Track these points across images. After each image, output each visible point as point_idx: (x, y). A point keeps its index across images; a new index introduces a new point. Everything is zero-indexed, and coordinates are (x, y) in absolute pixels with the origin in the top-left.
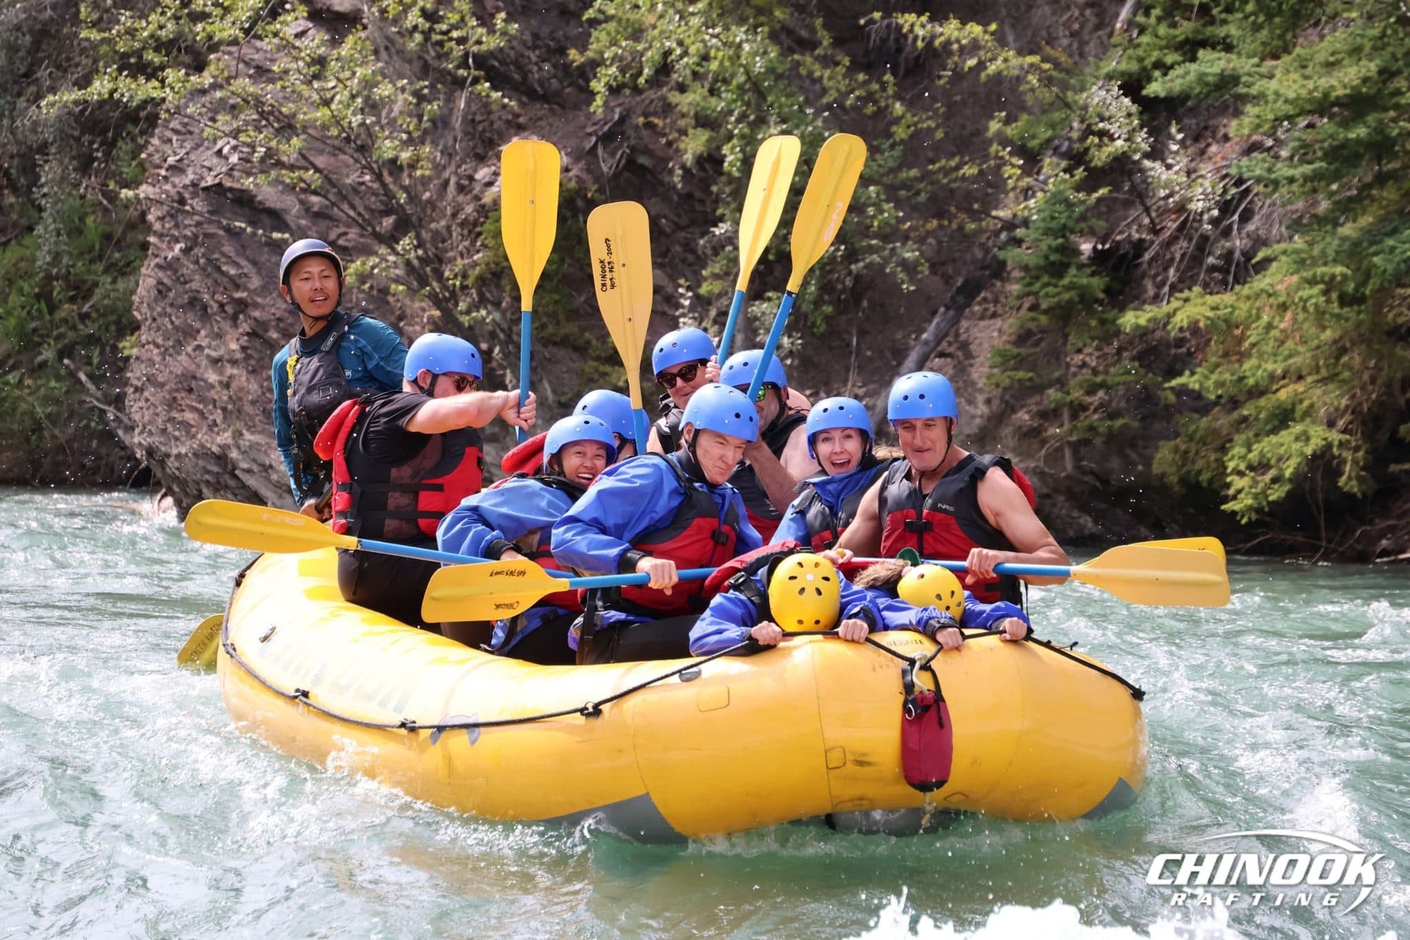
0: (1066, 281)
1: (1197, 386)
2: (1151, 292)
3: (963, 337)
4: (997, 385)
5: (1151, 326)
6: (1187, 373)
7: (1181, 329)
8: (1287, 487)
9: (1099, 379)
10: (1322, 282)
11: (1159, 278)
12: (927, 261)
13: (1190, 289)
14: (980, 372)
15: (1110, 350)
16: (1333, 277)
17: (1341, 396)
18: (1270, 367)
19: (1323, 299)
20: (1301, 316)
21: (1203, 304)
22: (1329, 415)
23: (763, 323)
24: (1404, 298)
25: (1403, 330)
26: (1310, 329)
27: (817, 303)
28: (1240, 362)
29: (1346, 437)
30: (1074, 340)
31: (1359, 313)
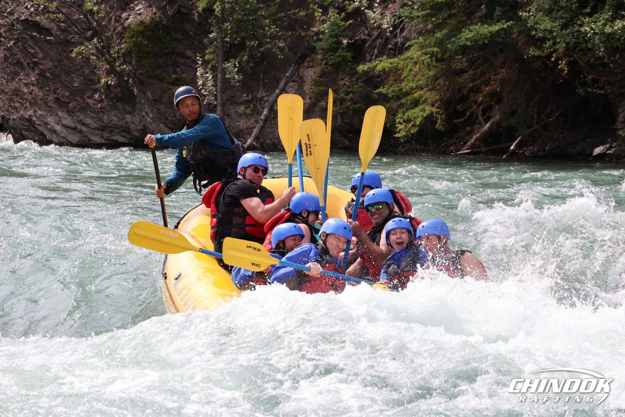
0: (338, 54)
1: (385, 92)
2: (368, 58)
3: (301, 75)
4: (313, 92)
5: (369, 70)
6: (382, 87)
7: (379, 71)
8: (417, 129)
9: (350, 90)
10: (429, 54)
11: (371, 53)
12: (288, 47)
13: (382, 57)
14: (307, 87)
15: (354, 79)
16: (433, 52)
17: (436, 95)
18: (411, 85)
19: (430, 60)
20: (422, 66)
21: (387, 62)
22: (432, 101)
23: (228, 70)
24: (458, 60)
25: (458, 71)
26: (425, 71)
27: (248, 62)
28: (400, 83)
29: (438, 110)
30: (341, 76)
31: (443, 65)
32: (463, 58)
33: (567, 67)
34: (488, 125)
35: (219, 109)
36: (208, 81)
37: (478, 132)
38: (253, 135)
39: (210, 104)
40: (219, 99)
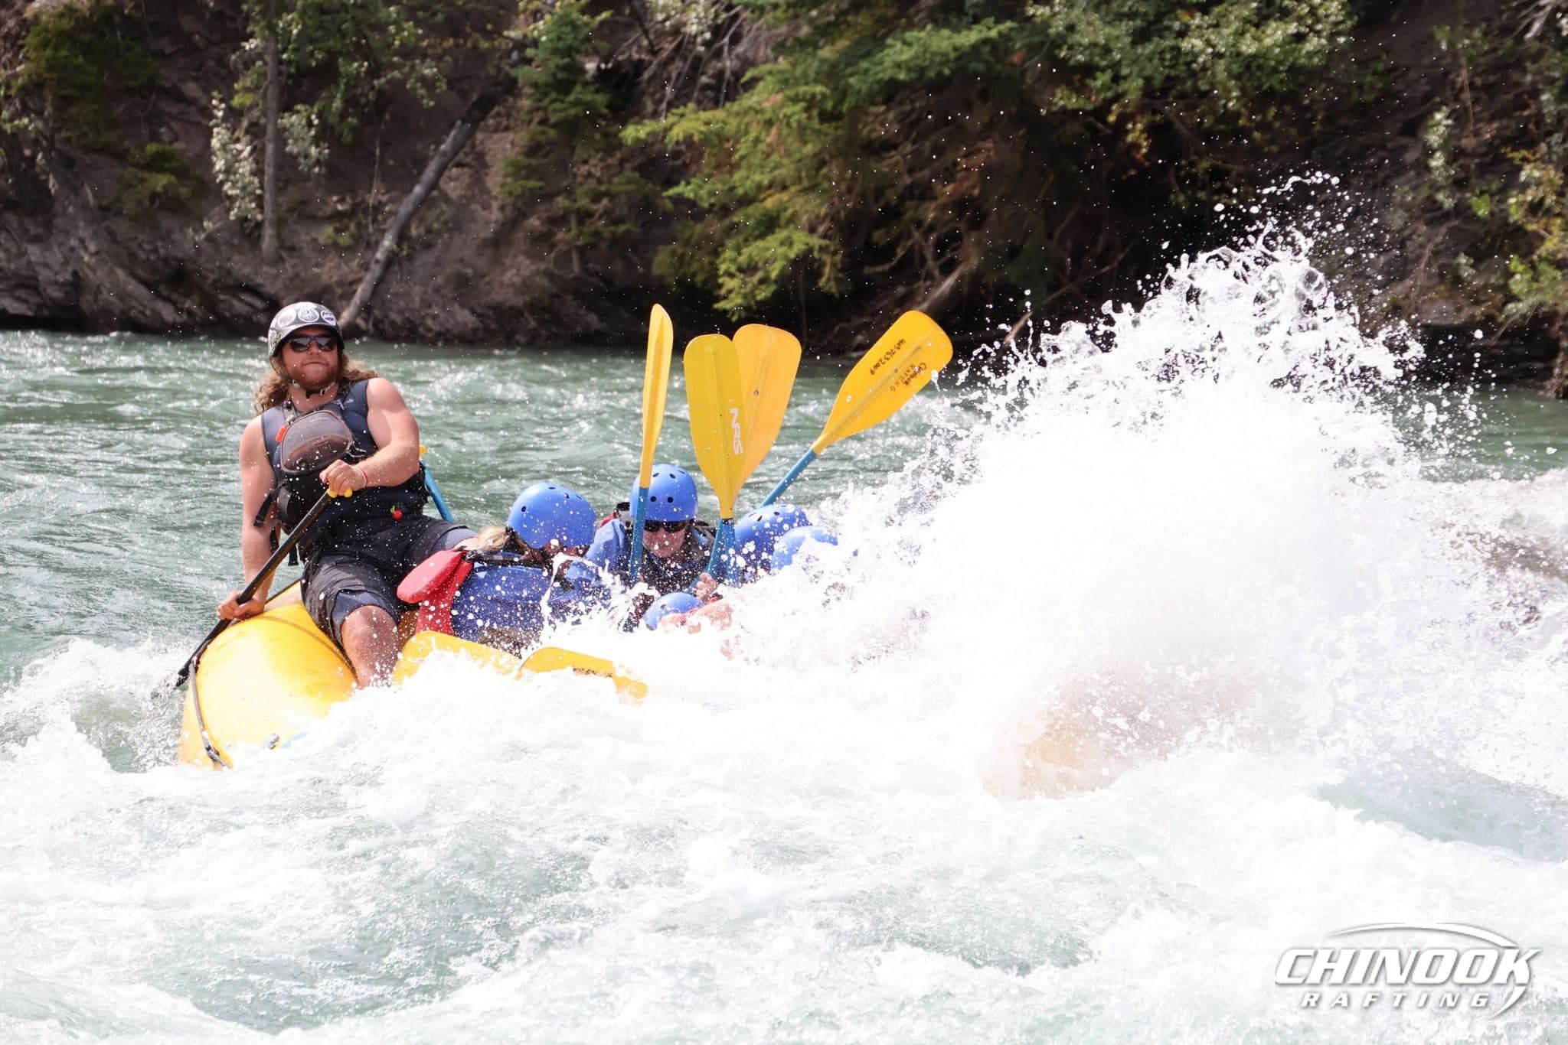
0: (572, 97)
1: (692, 195)
2: (650, 107)
3: (479, 148)
4: (510, 193)
5: (650, 140)
6: (683, 183)
7: (677, 143)
8: (773, 288)
9: (603, 188)
10: (804, 100)
11: (658, 96)
12: (445, 77)
13: (685, 105)
14: (495, 181)
15: (613, 161)
16: (814, 96)
17: (820, 205)
18: (757, 177)
19: (804, 116)
20: (785, 131)
21: (698, 119)
22: (810, 222)
23: (292, 134)
24: (877, 115)
25: (877, 145)
26: (793, 143)
27: (343, 115)
28: (731, 173)
29: (826, 242)
30: (580, 152)
31: (837, 128)
32: (886, 111)
33: (1146, 139)
34: (949, 282)
35: (268, 232)
36: (240, 161)
37: (924, 300)
38: (357, 299)
39: (246, 219)
40: (268, 208)
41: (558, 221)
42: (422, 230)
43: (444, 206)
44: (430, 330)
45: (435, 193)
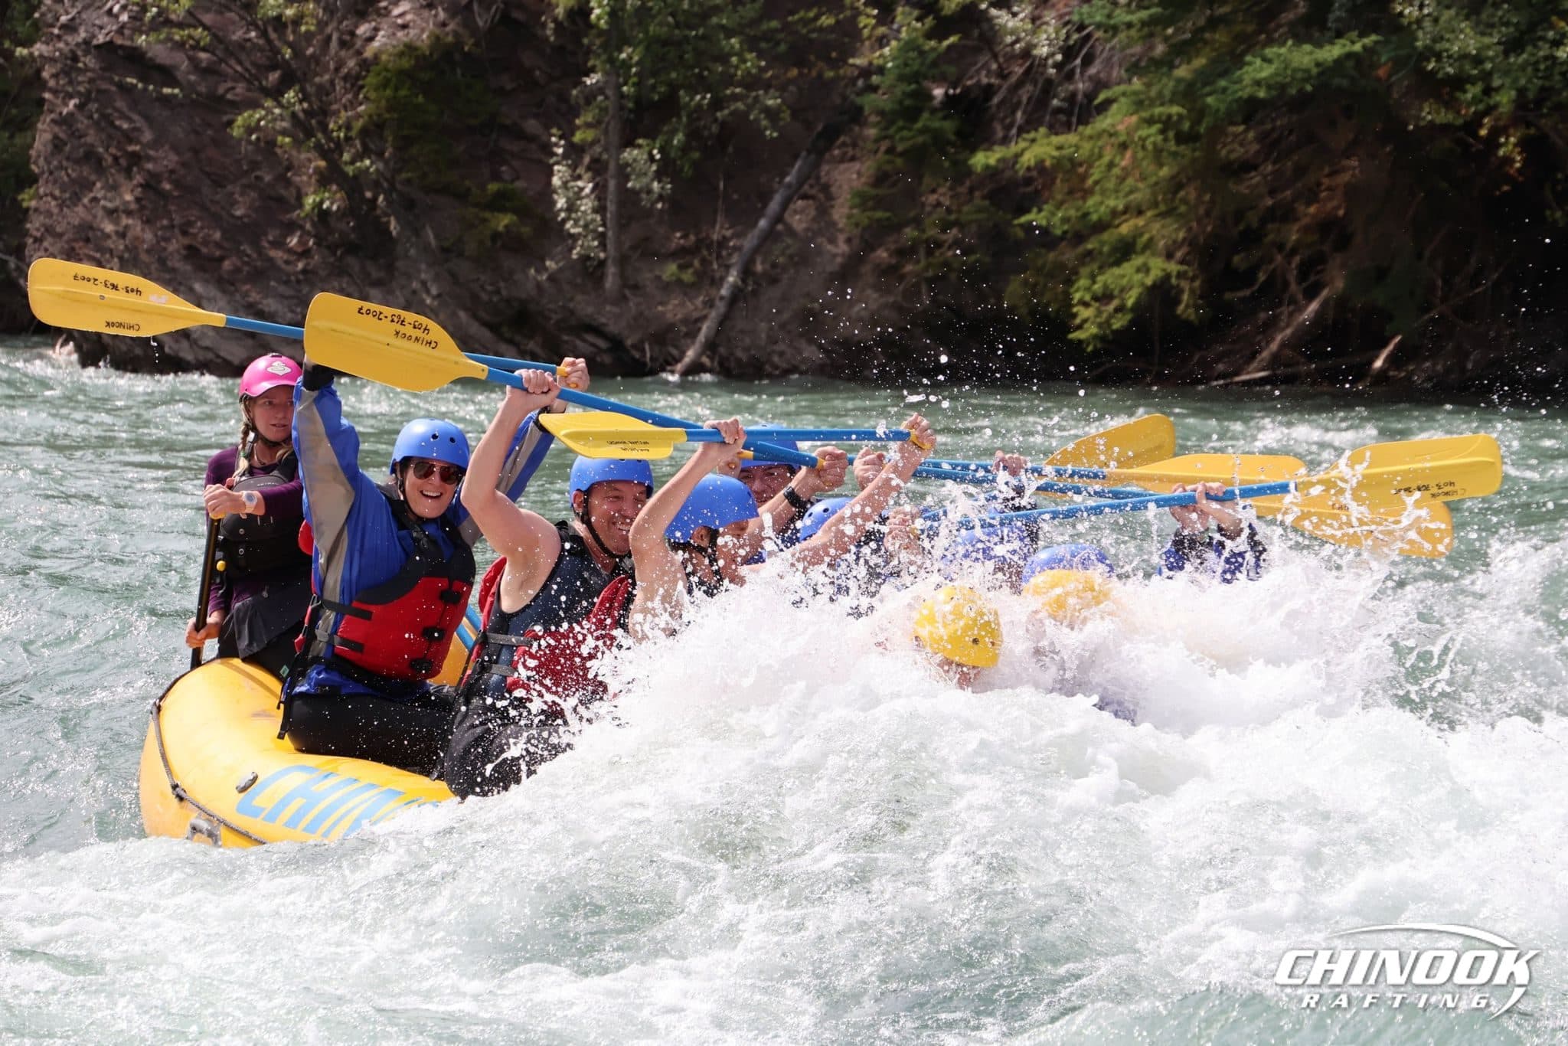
0: (919, 125)
1: (1044, 223)
2: (1000, 134)
3: (824, 180)
4: (857, 225)
5: (1001, 166)
6: (1035, 210)
7: (1029, 169)
8: (1129, 317)
9: (953, 217)
10: (1159, 121)
11: (1008, 121)
12: (789, 107)
14: (840, 213)
15: (962, 190)
16: (1170, 116)
17: (1177, 230)
18: (1112, 203)
19: (1160, 138)
20: (1140, 154)
21: (1049, 144)
22: (1166, 246)
23: (634, 169)
24: (1236, 135)
25: (1236, 166)
26: (1148, 166)
27: (685, 149)
28: (1084, 199)
29: (1184, 268)
30: (928, 181)
31: (1194, 150)
32: (1246, 131)
33: (1520, 153)
34: (1314, 306)
35: (611, 270)
36: (581, 198)
37: (1288, 326)
38: (701, 337)
39: (588, 258)
40: (610, 246)
41: (905, 253)
42: (768, 266)
43: (789, 241)
44: (776, 367)
45: (780, 227)
